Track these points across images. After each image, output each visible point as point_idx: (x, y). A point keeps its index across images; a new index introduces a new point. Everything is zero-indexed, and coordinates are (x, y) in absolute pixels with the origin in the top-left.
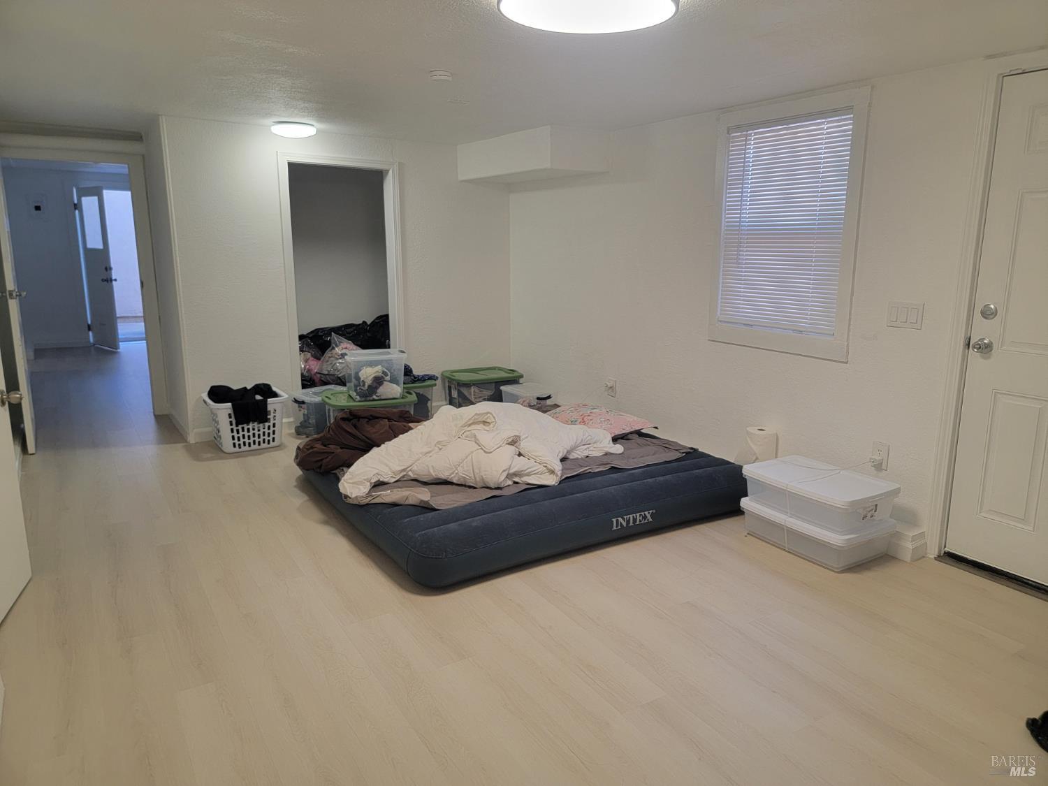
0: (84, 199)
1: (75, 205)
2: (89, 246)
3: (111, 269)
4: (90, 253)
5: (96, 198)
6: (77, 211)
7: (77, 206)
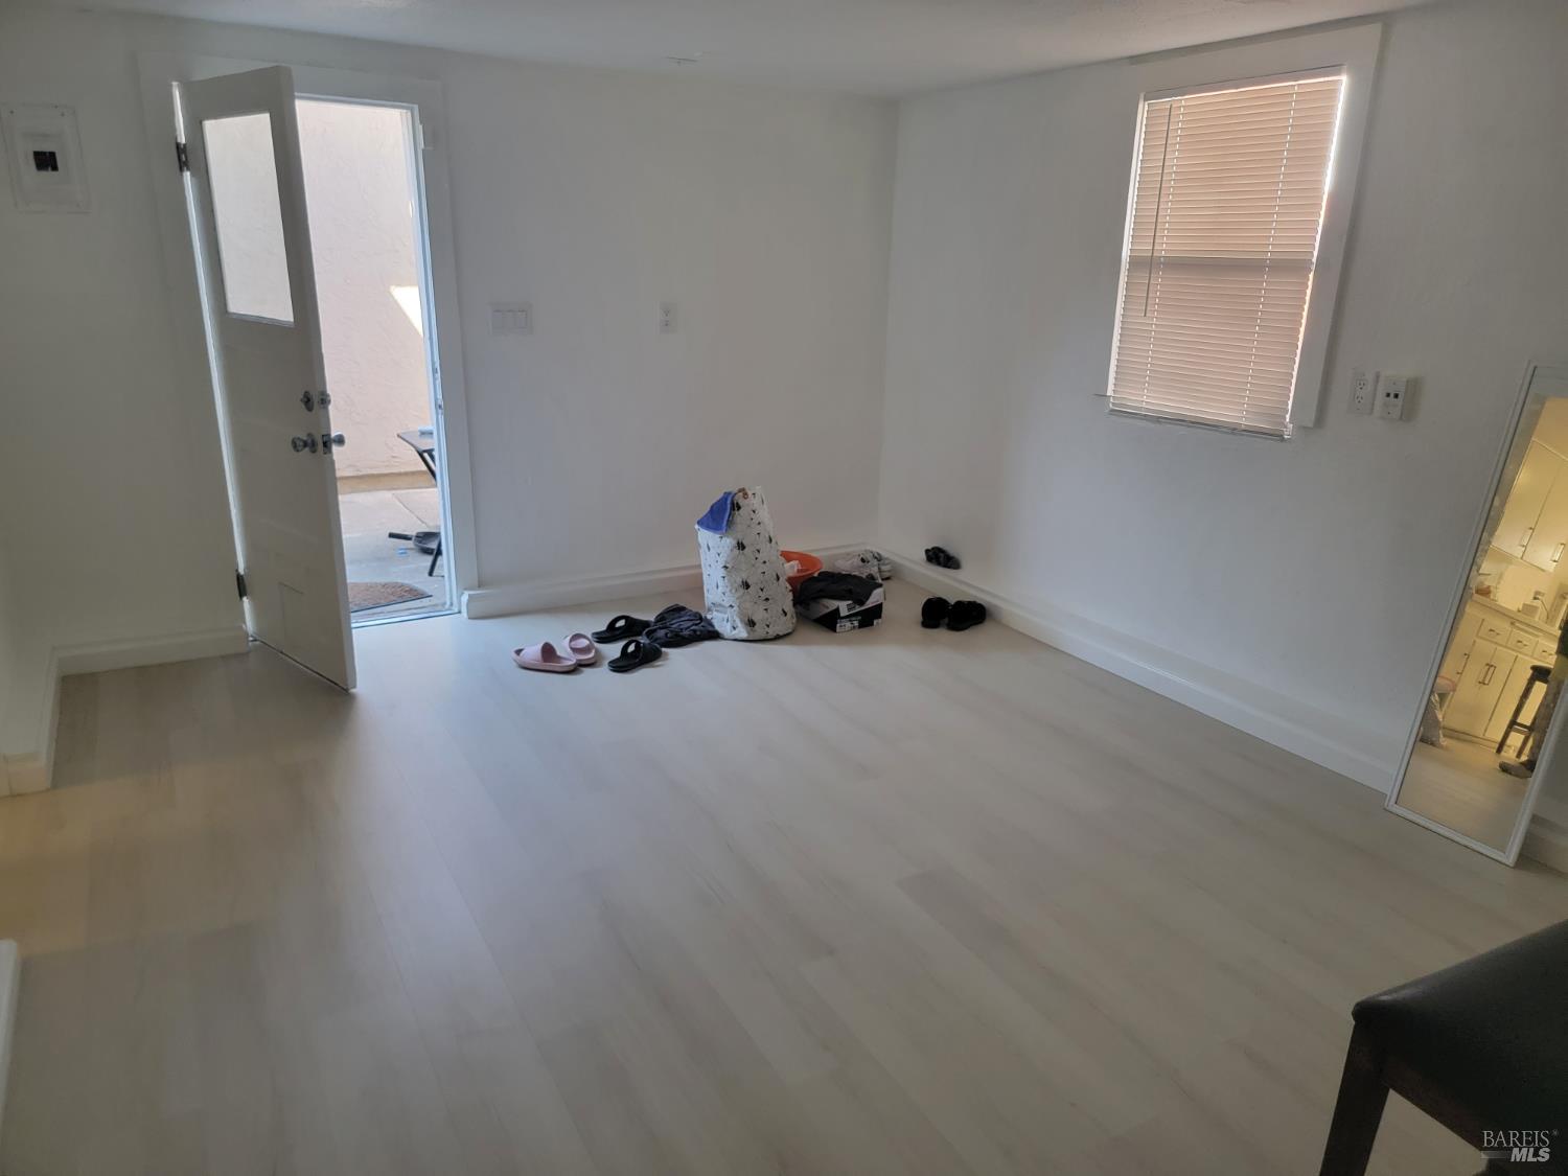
0: (210, 126)
1: (180, 150)
2: (238, 304)
3: (324, 400)
4: (242, 332)
5: (263, 120)
6: (187, 175)
7: (190, 157)
